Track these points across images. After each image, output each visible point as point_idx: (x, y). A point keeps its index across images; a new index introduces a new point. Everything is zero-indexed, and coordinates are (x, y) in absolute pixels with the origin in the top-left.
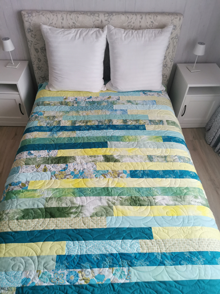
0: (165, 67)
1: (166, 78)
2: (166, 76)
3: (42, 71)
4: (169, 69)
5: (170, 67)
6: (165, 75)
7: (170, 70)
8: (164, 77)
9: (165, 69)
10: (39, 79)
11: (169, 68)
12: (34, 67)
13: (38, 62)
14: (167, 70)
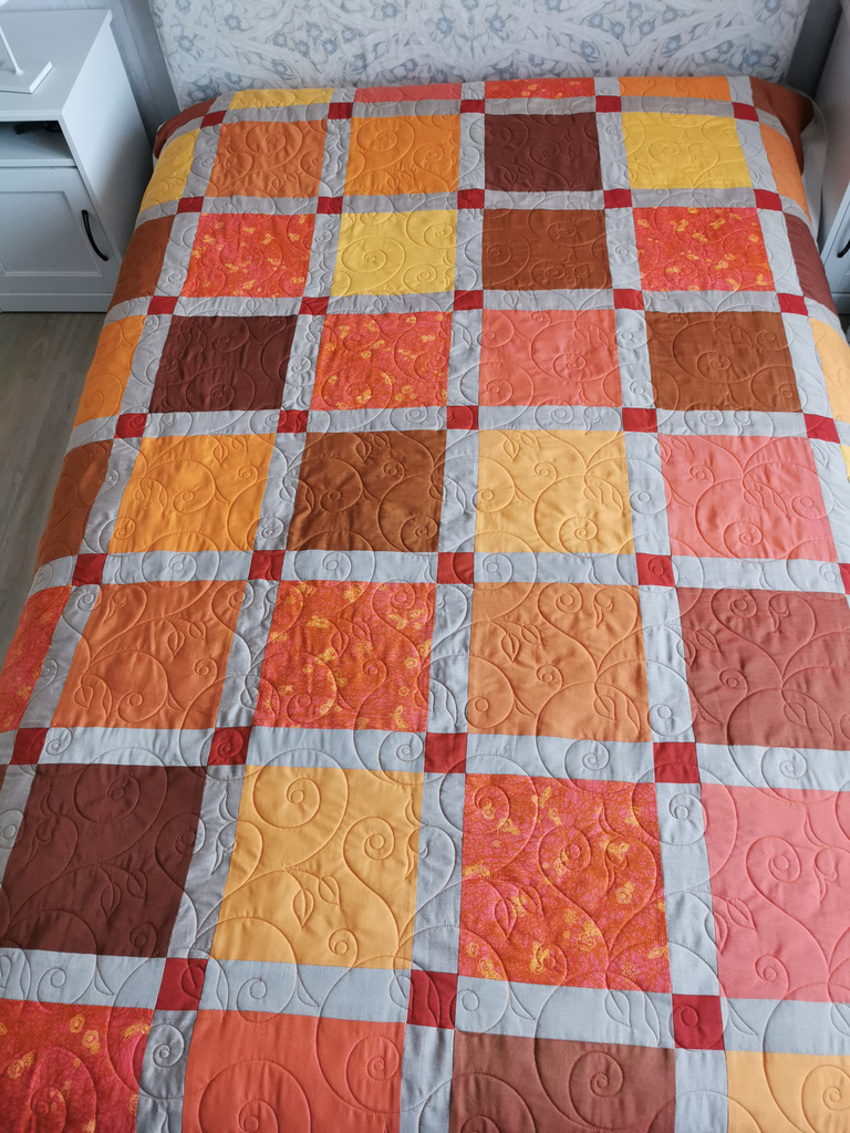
0: (772, 11)
1: (774, 66)
2: (777, 58)
3: (199, 54)
4: (787, 20)
5: (795, 9)
6: (771, 52)
7: (795, 24)
8: (767, 60)
9: (773, 18)
10: (190, 95)
11: (792, 15)
12: (162, 38)
13: (178, 14)
14: (783, 28)
